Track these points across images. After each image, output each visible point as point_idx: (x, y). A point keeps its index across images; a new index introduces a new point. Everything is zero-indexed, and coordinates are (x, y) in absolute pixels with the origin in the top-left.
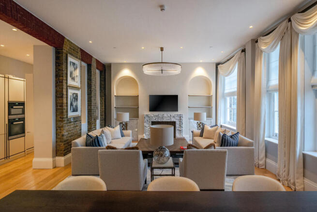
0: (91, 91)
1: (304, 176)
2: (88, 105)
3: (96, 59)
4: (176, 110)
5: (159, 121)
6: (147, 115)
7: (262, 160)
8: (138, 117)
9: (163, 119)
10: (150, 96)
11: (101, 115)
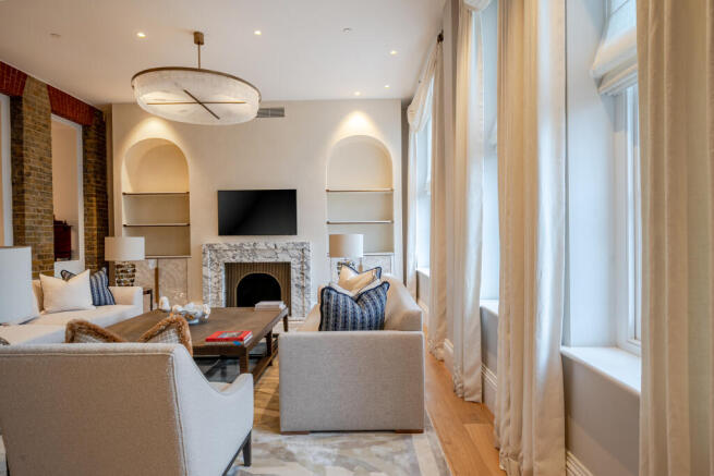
0: (21, 173)
1: (568, 446)
2: (15, 216)
3: (49, 87)
4: (292, 230)
5: (245, 260)
6: (210, 246)
7: (470, 374)
8: (188, 252)
9: (255, 255)
10: (220, 192)
11: (88, 247)
